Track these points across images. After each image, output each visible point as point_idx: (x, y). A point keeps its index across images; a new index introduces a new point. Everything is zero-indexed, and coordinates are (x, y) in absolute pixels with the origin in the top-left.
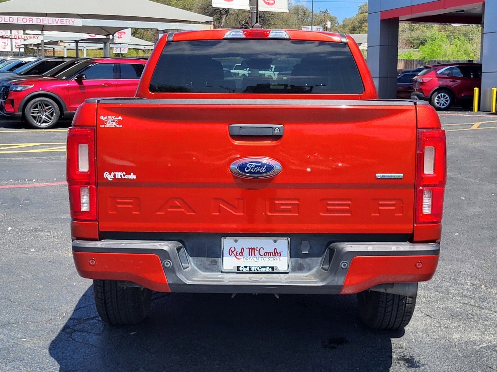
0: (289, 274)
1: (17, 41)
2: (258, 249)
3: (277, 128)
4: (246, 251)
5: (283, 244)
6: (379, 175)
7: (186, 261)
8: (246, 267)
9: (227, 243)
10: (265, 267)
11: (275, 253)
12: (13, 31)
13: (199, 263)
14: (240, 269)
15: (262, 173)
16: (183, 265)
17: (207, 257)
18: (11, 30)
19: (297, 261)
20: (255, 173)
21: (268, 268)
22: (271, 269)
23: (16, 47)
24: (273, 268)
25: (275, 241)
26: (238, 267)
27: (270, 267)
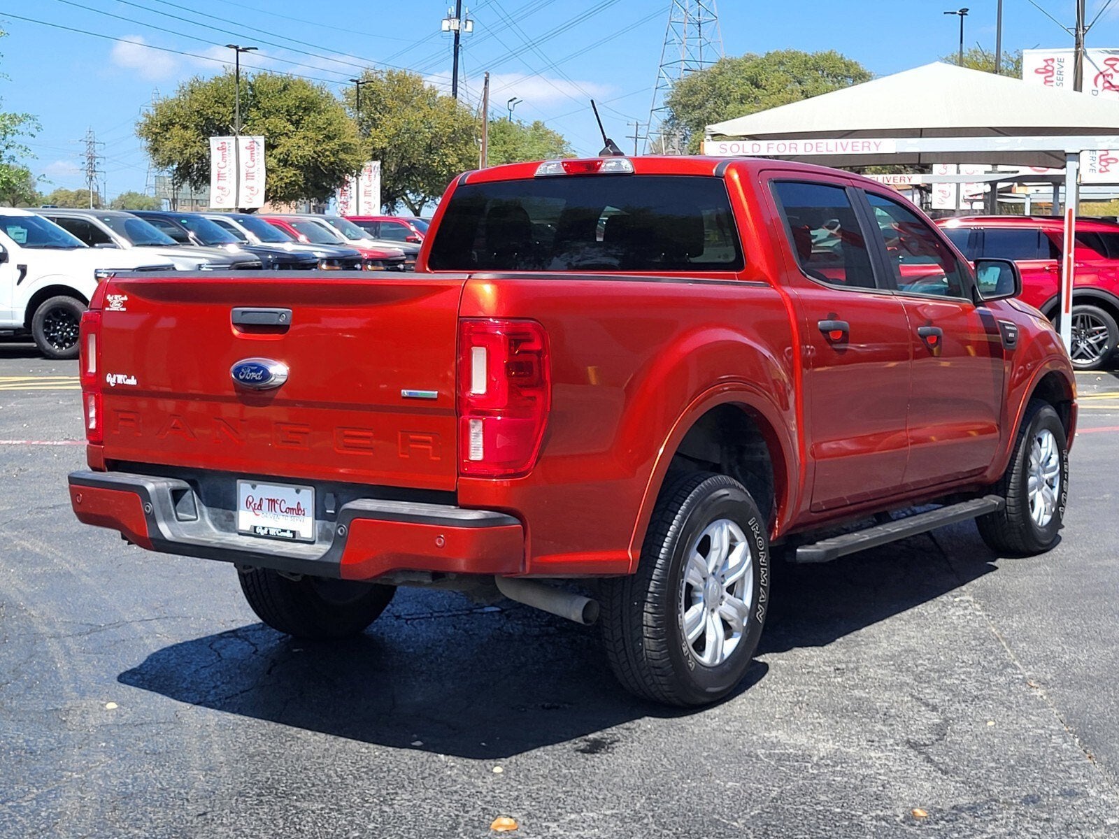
0: (315, 545)
1: (970, 187)
2: (279, 502)
3: (283, 315)
4: (265, 503)
5: (307, 496)
6: (405, 393)
7: (193, 511)
8: (263, 528)
9: (244, 489)
10: (285, 531)
11: (298, 511)
12: (961, 166)
13: (214, 517)
14: (258, 531)
15: (258, 381)
16: (179, 514)
17: (223, 508)
18: (958, 164)
19: (324, 525)
20: (249, 381)
21: (288, 532)
22: (291, 535)
23: (966, 201)
24: (293, 532)
25: (298, 491)
26: (255, 527)
27: (291, 532)
